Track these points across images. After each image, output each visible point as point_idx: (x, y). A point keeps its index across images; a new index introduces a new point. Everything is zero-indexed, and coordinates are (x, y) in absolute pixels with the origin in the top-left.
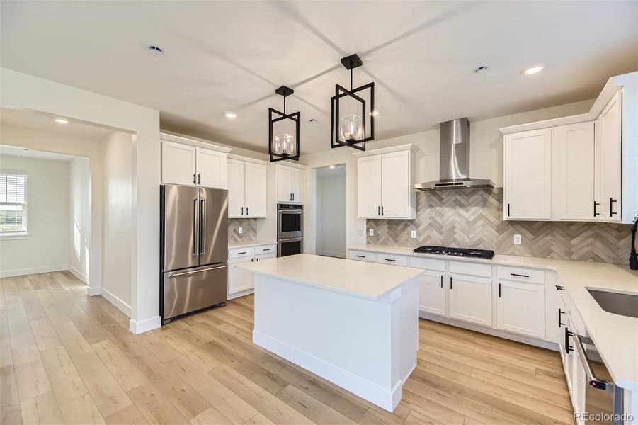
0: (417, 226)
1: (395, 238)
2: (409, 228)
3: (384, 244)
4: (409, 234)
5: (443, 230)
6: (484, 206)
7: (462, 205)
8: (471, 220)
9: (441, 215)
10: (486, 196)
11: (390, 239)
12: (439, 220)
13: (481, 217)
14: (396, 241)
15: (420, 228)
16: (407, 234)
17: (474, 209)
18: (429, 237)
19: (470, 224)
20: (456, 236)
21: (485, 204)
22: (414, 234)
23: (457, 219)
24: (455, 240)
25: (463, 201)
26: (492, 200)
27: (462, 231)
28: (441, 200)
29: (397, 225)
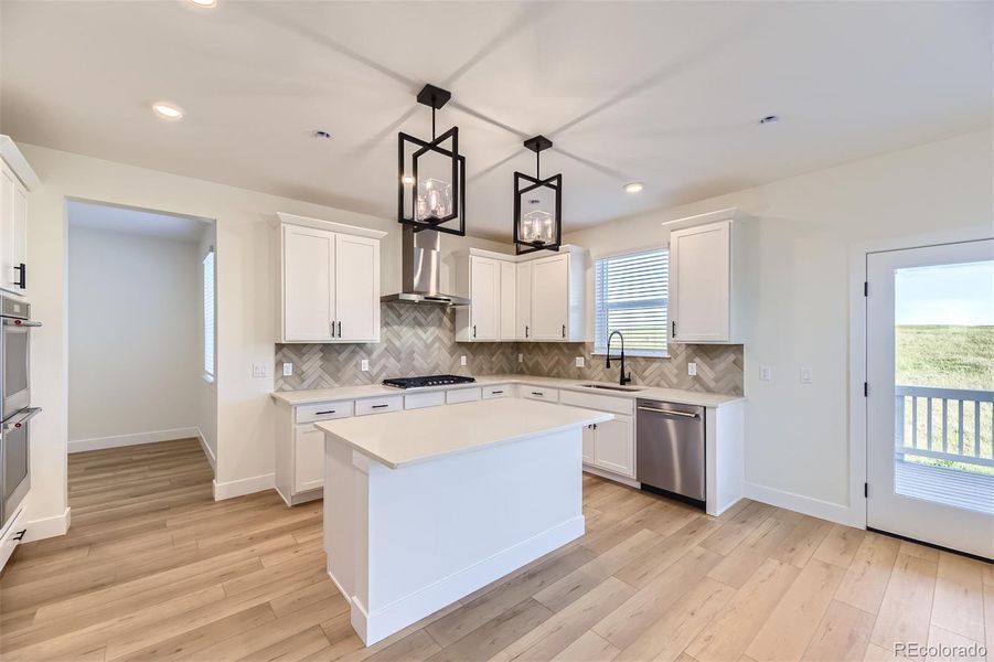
0: (369, 353)
1: (335, 374)
2: (358, 357)
3: (315, 386)
4: (358, 365)
5: (402, 356)
6: (440, 326)
7: (420, 325)
8: (429, 342)
9: (398, 336)
10: (441, 314)
11: (327, 377)
12: (397, 343)
13: (437, 338)
14: (337, 380)
15: (374, 356)
16: (355, 365)
17: (431, 330)
18: (385, 367)
19: (428, 347)
20: (415, 363)
21: (440, 324)
22: (365, 365)
23: (416, 341)
24: (414, 368)
25: (423, 321)
26: (446, 319)
27: (420, 355)
28: (399, 316)
29: (340, 353)
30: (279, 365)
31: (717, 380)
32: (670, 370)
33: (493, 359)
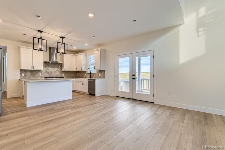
0: (41, 72)
1: (34, 76)
2: (39, 73)
3: (29, 78)
4: (39, 75)
5: (49, 73)
6: (58, 68)
7: (53, 67)
8: (55, 71)
9: (48, 69)
10: (58, 66)
11: (31, 76)
12: (48, 71)
13: (57, 70)
14: (34, 77)
15: (42, 73)
16: (38, 75)
17: (56, 68)
18: (45, 75)
19: (55, 72)
20: (52, 74)
21: (58, 67)
22: (40, 74)
23: (52, 70)
24: (52, 76)
25: (54, 66)
26: (59, 67)
27: (54, 73)
28: (48, 65)
29: (34, 72)
30: (21, 74)
31: (102, 76)
32: (97, 75)
33: (71, 75)
